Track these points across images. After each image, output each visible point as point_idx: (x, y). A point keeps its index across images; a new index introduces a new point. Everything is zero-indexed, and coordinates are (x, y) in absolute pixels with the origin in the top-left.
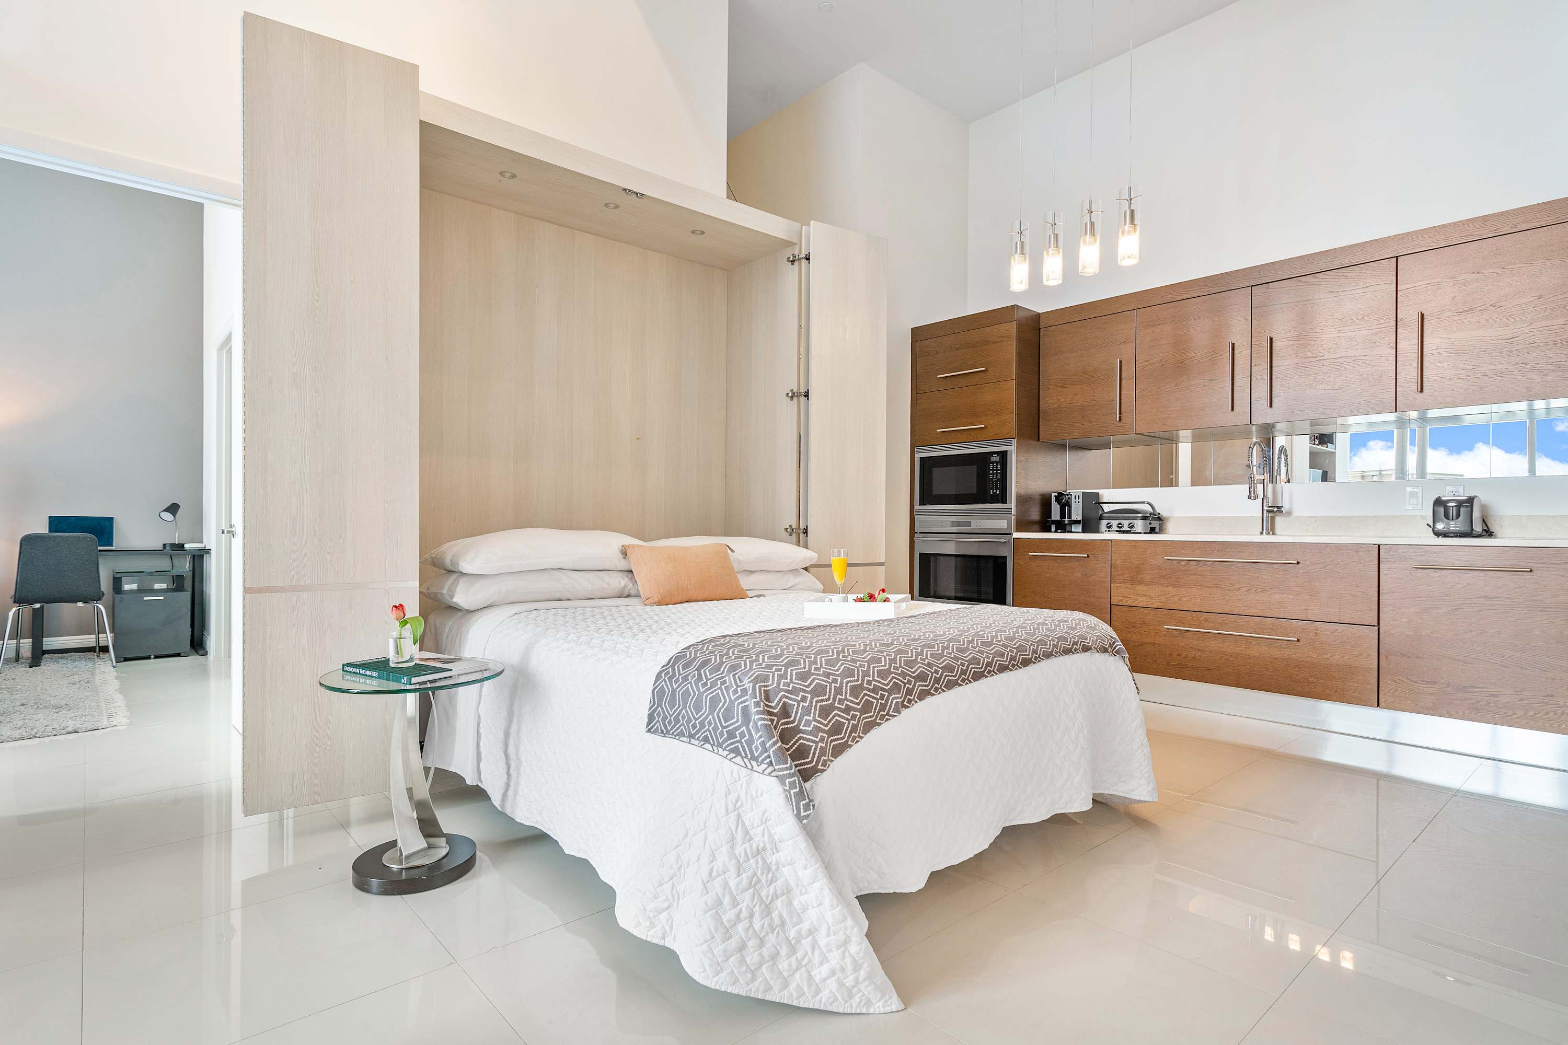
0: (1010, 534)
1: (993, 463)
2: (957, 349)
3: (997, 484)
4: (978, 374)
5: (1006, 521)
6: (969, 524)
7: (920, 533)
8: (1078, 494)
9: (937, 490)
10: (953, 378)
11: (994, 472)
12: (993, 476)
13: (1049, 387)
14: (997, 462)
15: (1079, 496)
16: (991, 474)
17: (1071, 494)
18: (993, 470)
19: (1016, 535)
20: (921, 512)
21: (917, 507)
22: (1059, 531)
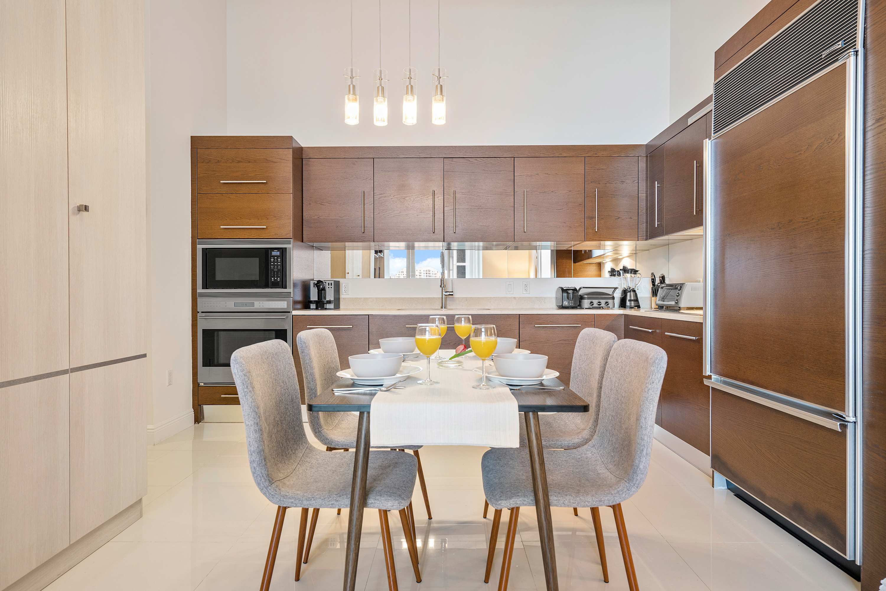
0: (289, 312)
1: (274, 256)
2: (239, 162)
3: (277, 273)
4: (259, 185)
5: (286, 302)
6: (253, 305)
7: (202, 312)
8: (330, 282)
9: (219, 277)
10: (235, 185)
11: (274, 264)
12: (274, 267)
13: (311, 203)
14: (277, 256)
15: (331, 283)
16: (272, 265)
17: (326, 281)
18: (274, 262)
19: (295, 313)
20: (202, 295)
21: (200, 290)
22: (319, 308)
